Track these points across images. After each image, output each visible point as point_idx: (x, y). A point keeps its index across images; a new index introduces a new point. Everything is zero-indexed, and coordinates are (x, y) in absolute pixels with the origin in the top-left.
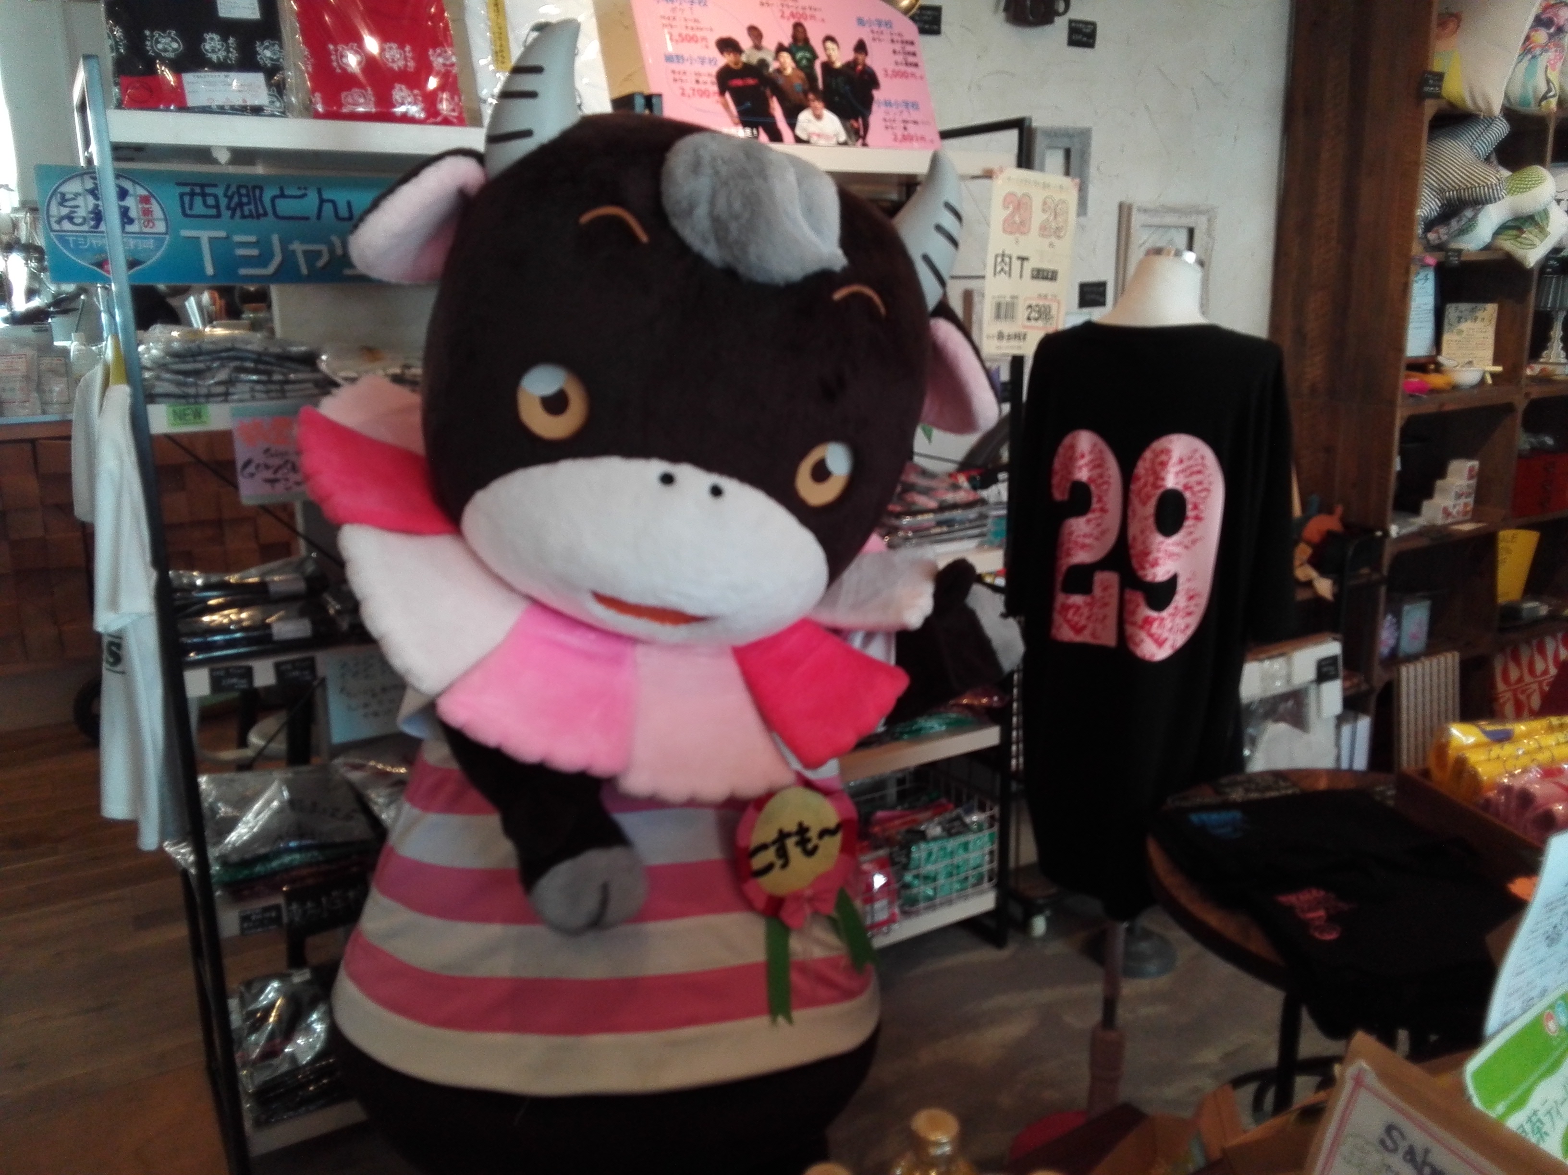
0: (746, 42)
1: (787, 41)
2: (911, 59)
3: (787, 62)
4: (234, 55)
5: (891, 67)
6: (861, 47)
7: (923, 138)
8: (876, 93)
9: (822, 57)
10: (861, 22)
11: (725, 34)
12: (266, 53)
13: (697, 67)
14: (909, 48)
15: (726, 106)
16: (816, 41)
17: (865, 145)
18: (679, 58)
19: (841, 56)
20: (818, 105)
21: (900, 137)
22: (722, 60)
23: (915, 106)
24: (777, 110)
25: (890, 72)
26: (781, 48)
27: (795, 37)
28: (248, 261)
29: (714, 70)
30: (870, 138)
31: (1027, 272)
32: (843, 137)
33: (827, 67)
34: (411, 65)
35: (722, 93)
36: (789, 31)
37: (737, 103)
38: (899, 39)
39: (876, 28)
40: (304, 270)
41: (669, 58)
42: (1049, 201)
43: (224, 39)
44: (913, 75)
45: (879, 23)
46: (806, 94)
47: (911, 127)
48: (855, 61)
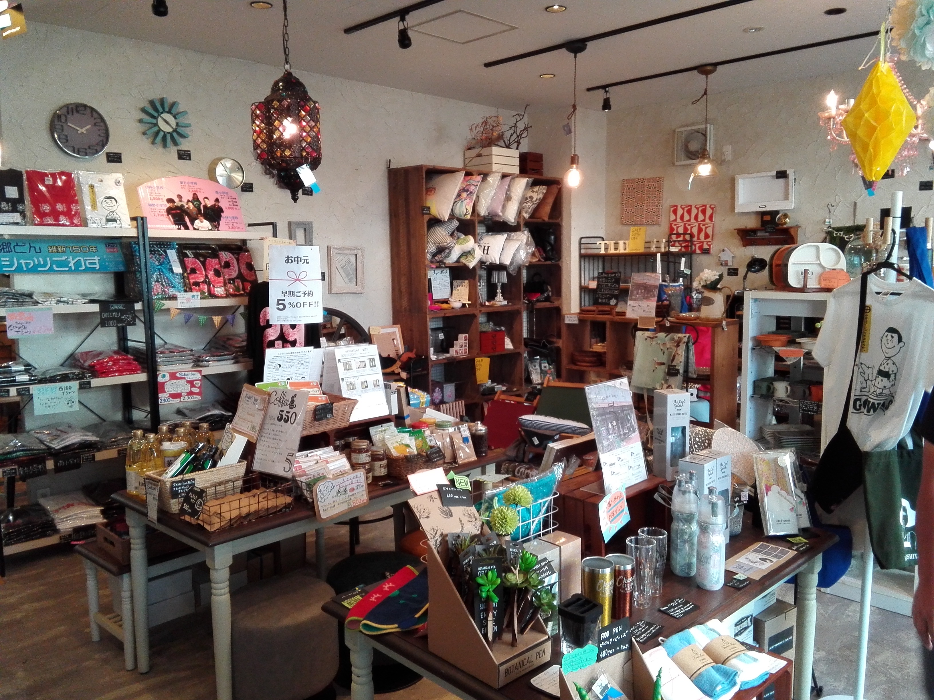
0: (176, 200)
1: (191, 199)
2: (235, 204)
3: (191, 205)
4: (10, 208)
5: (228, 206)
6: (217, 200)
7: (239, 228)
8: (222, 214)
9: (203, 204)
10: (217, 192)
11: (169, 197)
12: (20, 208)
13: (160, 207)
14: (234, 200)
15: (169, 219)
16: (201, 199)
17: (218, 230)
18: (154, 205)
19: (210, 203)
20: (202, 218)
21: (231, 227)
22: (168, 205)
23: (237, 218)
24: (187, 219)
26: (189, 201)
27: (193, 198)
28: (6, 266)
29: (165, 208)
30: (220, 228)
32: (210, 228)
33: (205, 207)
34: (65, 210)
35: (168, 214)
36: (192, 196)
37: (173, 218)
38: (231, 198)
40: (25, 269)
41: (150, 205)
43: (8, 203)
44: (236, 208)
45: (224, 193)
46: (197, 215)
47: (235, 225)
48: (215, 205)
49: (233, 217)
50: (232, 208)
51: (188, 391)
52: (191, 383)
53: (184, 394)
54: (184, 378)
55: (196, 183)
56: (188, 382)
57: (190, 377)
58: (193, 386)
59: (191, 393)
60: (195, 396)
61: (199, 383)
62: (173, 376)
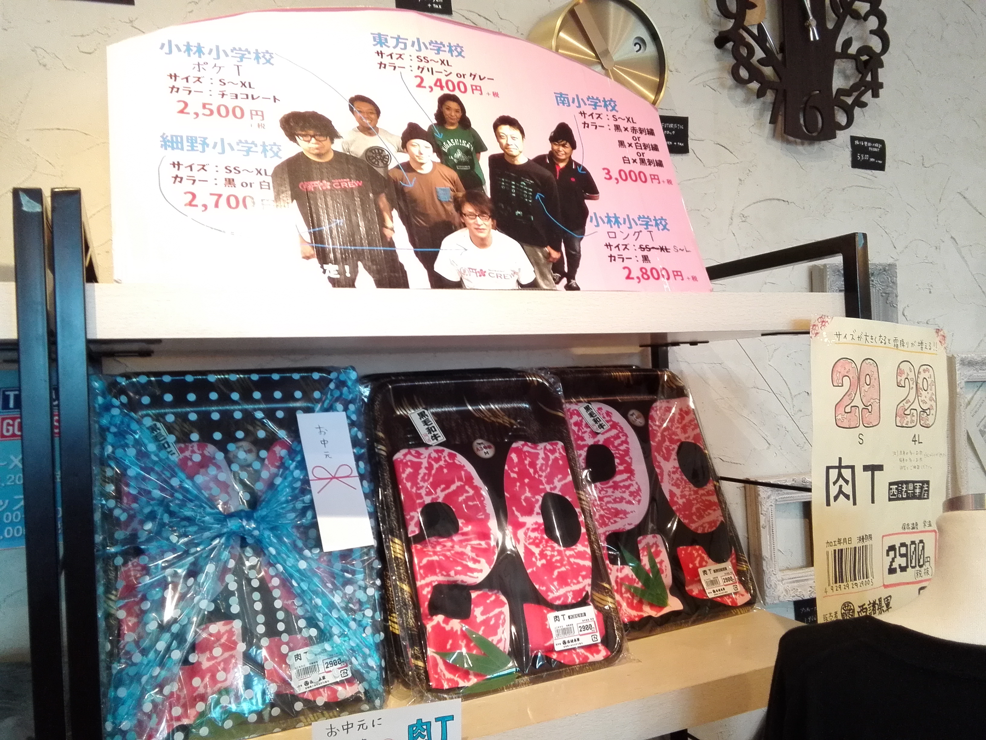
0: (344, 122)
1: (425, 121)
2: (652, 154)
3: (424, 152)
5: (616, 166)
6: (563, 135)
7: (678, 274)
9: (492, 148)
10: (561, 98)
14: (647, 139)
16: (480, 126)
17: (569, 287)
20: (482, 224)
21: (636, 273)
22: (292, 148)
23: (661, 223)
25: (615, 174)
26: (413, 132)
29: (271, 163)
30: (579, 279)
31: (882, 491)
32: (530, 275)
36: (432, 107)
38: (629, 125)
39: (588, 110)
42: (905, 367)
44: (655, 177)
45: (595, 102)
49: (646, 221)
50: (640, 177)
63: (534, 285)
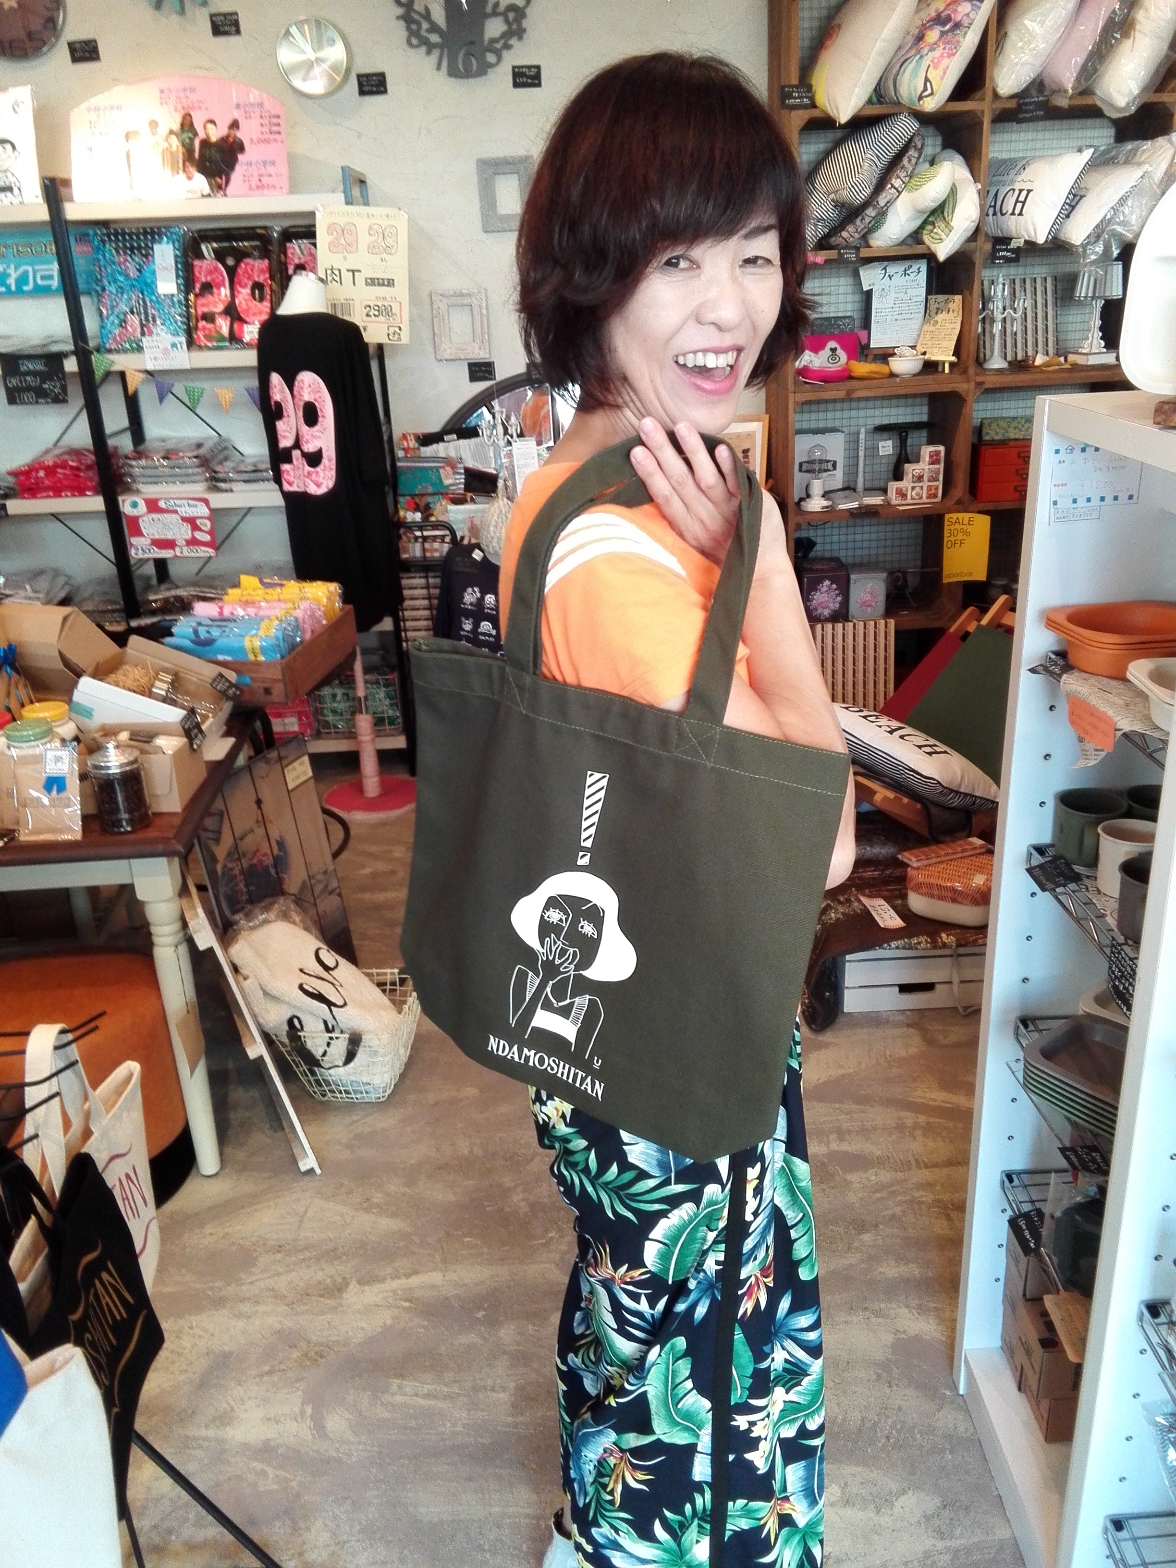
0: (146, 132)
1: (176, 127)
2: (276, 129)
5: (257, 136)
6: (235, 125)
7: (274, 187)
8: (240, 157)
10: (238, 107)
11: (129, 129)
14: (276, 121)
16: (198, 125)
17: (225, 195)
19: (215, 134)
20: (192, 169)
21: (254, 186)
23: (273, 163)
25: (255, 141)
26: (170, 133)
27: (183, 124)
30: (228, 191)
31: (360, 281)
32: (207, 190)
33: (205, 143)
36: (179, 120)
38: (267, 115)
39: (248, 109)
42: (375, 227)
44: (275, 140)
45: (253, 105)
47: (265, 180)
48: (228, 136)
49: (265, 163)
50: (267, 141)
51: (189, 536)
52: (192, 522)
53: (181, 542)
54: (176, 512)
55: (192, 90)
56: (184, 519)
57: (187, 511)
58: (195, 527)
59: (193, 542)
60: (203, 548)
61: (208, 523)
62: (153, 506)
63: (209, 195)
